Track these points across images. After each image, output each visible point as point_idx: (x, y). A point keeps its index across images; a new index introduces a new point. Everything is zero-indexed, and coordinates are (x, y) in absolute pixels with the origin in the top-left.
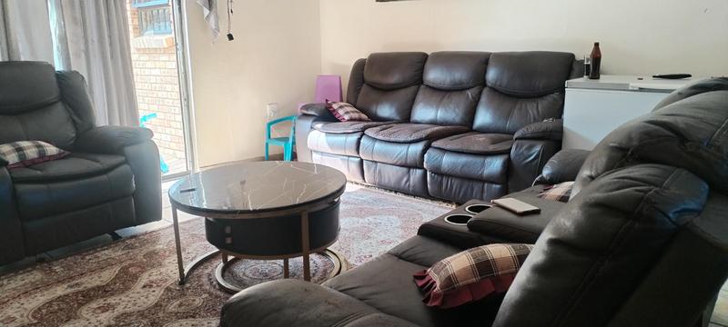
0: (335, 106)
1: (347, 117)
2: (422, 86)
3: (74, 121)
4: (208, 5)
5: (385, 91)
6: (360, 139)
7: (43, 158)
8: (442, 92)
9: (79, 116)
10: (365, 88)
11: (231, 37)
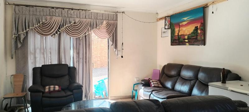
0: (151, 81)
1: (153, 86)
2: (180, 77)
3: (70, 80)
4: (115, 48)
5: (170, 77)
6: (150, 94)
7: (54, 91)
8: (185, 80)
9: (71, 79)
10: (164, 75)
11: (122, 57)
